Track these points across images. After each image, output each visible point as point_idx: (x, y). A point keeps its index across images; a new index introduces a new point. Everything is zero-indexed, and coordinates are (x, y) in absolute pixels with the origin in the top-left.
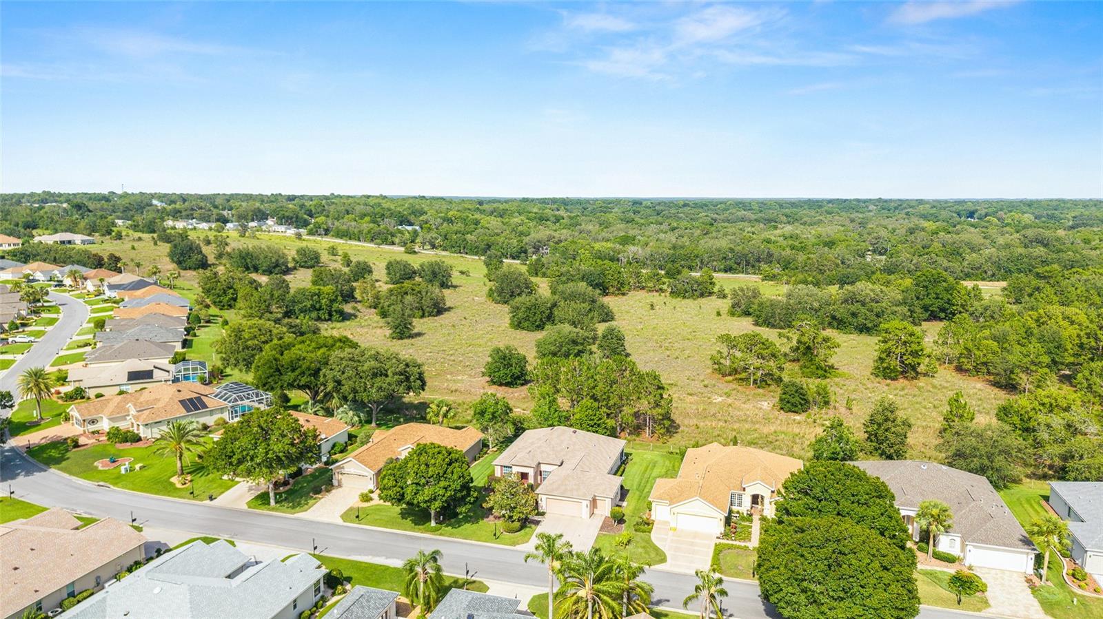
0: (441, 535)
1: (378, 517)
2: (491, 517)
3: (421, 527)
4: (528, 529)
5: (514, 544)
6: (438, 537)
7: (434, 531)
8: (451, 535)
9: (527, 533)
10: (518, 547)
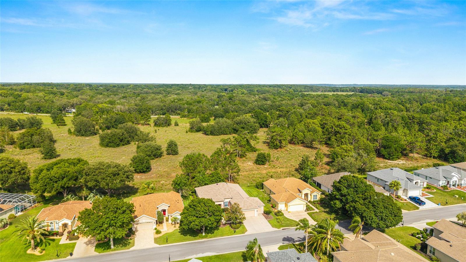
1: (173, 239)
2: (222, 226)
3: (198, 237)
4: (241, 226)
5: (243, 233)
6: (208, 239)
7: (206, 237)
9: (243, 227)
10: (246, 234)
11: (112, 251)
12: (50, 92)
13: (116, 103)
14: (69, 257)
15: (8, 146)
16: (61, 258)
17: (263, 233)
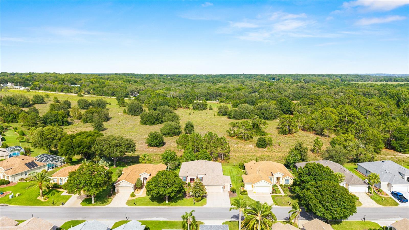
0: (171, 206)
1: (142, 202)
2: (187, 197)
3: (162, 204)
4: (203, 199)
5: (202, 205)
6: (171, 207)
7: (168, 205)
8: (175, 205)
9: (204, 201)
10: (204, 206)
11: (92, 205)
12: (127, 80)
13: (171, 90)
14: (61, 206)
15: (77, 120)
16: (56, 205)
17: (219, 208)
